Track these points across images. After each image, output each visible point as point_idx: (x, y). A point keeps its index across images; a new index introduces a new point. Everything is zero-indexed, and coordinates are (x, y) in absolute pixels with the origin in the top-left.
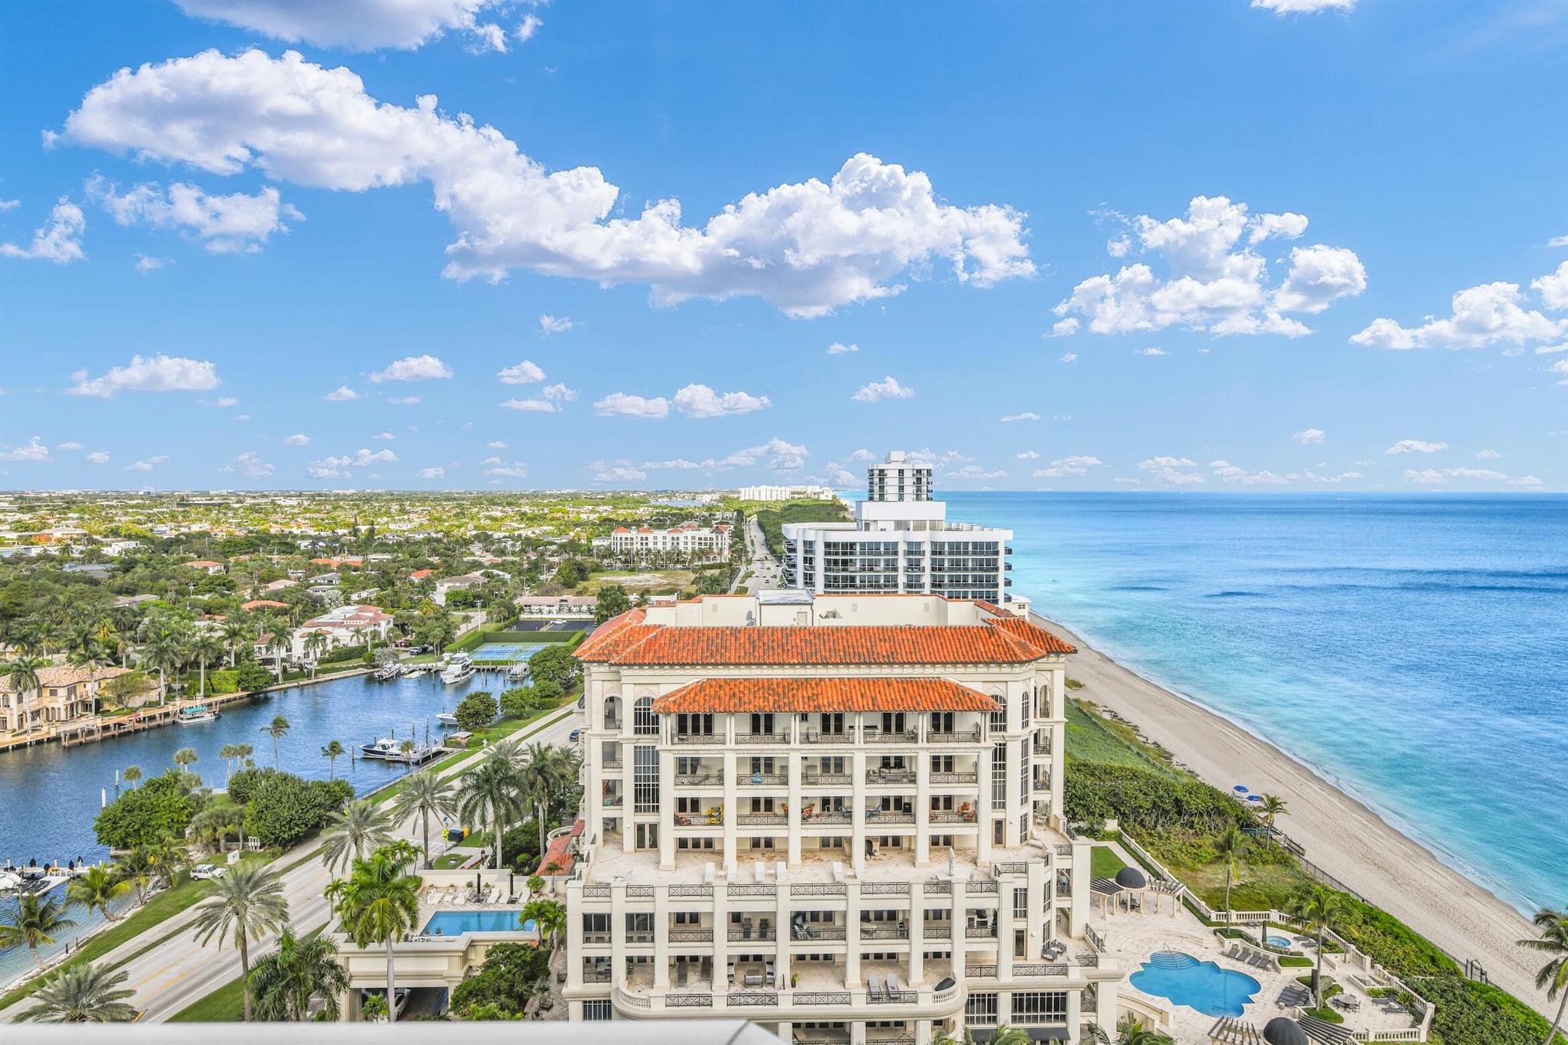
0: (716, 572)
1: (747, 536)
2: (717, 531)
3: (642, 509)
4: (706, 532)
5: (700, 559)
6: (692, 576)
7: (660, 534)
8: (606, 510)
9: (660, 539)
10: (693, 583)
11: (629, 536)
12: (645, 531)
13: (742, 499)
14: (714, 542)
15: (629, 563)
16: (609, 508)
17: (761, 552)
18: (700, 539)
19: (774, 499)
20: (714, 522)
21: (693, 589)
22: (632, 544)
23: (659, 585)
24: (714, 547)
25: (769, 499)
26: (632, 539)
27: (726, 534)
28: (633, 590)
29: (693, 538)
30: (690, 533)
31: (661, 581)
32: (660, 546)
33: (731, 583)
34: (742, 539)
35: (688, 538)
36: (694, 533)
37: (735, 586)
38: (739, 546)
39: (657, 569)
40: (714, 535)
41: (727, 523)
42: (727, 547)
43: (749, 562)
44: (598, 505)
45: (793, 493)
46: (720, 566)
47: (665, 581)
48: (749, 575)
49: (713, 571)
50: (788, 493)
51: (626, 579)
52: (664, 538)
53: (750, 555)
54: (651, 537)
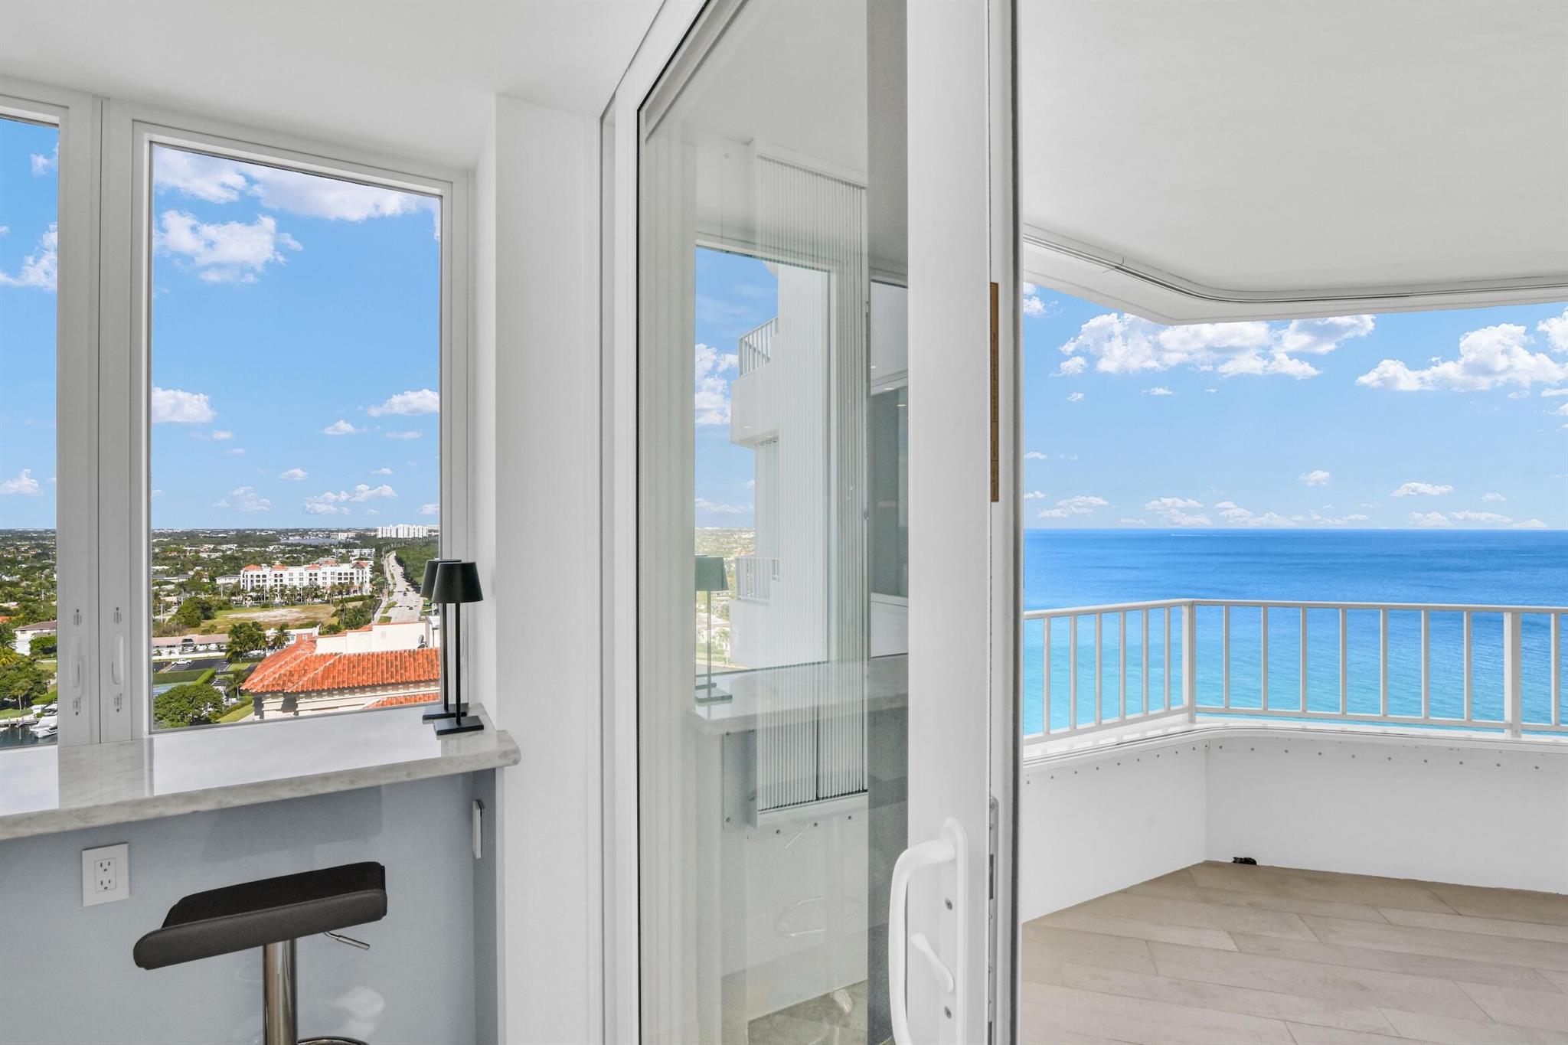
0: (359, 604)
1: (386, 569)
2: (358, 566)
3: (271, 548)
4: (345, 568)
5: (340, 593)
6: (332, 609)
7: (295, 570)
8: (231, 548)
9: (296, 576)
10: (334, 615)
11: (261, 573)
12: (278, 568)
13: (380, 536)
14: (355, 576)
15: (262, 600)
16: (234, 546)
17: (402, 584)
18: (340, 574)
19: (411, 536)
20: (352, 558)
21: (335, 621)
22: (265, 581)
23: (297, 620)
24: (355, 581)
25: (406, 536)
26: (264, 576)
27: (367, 569)
28: (269, 626)
29: (332, 573)
30: (328, 569)
31: (298, 615)
32: (296, 582)
33: (374, 613)
34: (383, 573)
35: (327, 574)
36: (333, 569)
37: (378, 615)
38: (380, 580)
39: (293, 604)
40: (354, 571)
41: (366, 559)
42: (368, 580)
43: (391, 593)
44: (221, 544)
45: (430, 531)
46: (362, 598)
47: (303, 615)
48: (392, 605)
49: (354, 604)
50: (425, 531)
51: (260, 616)
52: (301, 574)
53: (391, 587)
54: (286, 575)
